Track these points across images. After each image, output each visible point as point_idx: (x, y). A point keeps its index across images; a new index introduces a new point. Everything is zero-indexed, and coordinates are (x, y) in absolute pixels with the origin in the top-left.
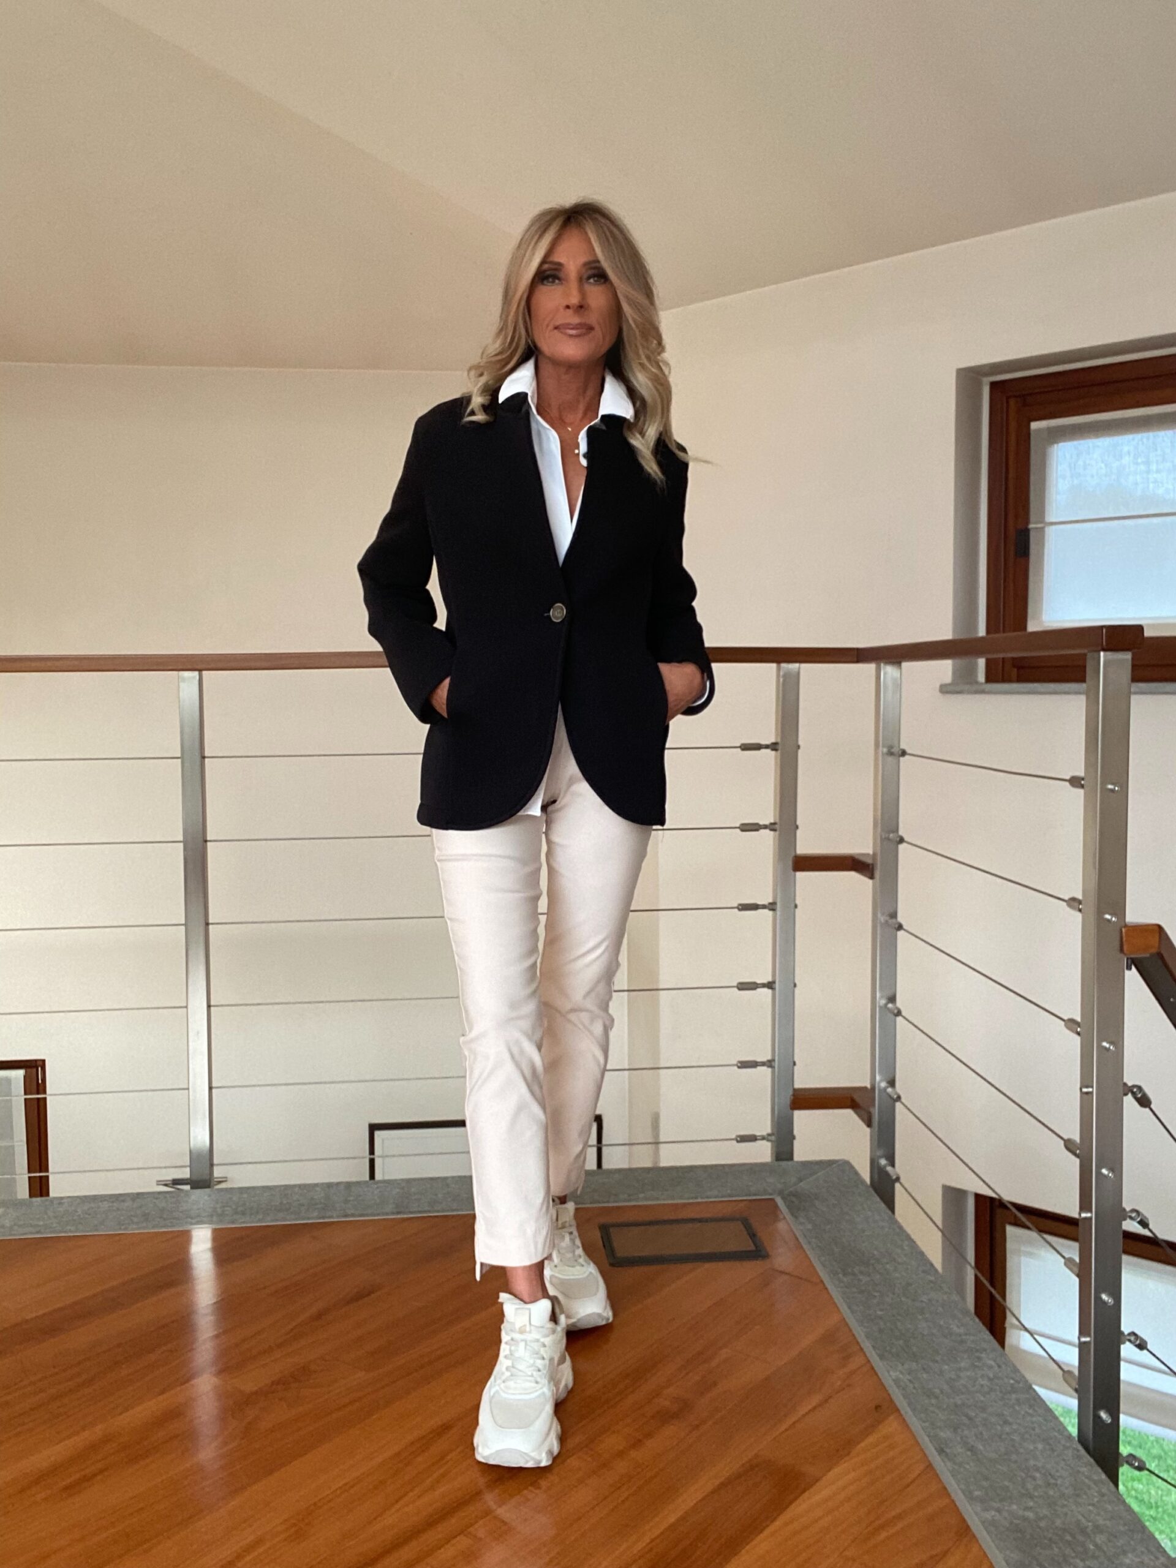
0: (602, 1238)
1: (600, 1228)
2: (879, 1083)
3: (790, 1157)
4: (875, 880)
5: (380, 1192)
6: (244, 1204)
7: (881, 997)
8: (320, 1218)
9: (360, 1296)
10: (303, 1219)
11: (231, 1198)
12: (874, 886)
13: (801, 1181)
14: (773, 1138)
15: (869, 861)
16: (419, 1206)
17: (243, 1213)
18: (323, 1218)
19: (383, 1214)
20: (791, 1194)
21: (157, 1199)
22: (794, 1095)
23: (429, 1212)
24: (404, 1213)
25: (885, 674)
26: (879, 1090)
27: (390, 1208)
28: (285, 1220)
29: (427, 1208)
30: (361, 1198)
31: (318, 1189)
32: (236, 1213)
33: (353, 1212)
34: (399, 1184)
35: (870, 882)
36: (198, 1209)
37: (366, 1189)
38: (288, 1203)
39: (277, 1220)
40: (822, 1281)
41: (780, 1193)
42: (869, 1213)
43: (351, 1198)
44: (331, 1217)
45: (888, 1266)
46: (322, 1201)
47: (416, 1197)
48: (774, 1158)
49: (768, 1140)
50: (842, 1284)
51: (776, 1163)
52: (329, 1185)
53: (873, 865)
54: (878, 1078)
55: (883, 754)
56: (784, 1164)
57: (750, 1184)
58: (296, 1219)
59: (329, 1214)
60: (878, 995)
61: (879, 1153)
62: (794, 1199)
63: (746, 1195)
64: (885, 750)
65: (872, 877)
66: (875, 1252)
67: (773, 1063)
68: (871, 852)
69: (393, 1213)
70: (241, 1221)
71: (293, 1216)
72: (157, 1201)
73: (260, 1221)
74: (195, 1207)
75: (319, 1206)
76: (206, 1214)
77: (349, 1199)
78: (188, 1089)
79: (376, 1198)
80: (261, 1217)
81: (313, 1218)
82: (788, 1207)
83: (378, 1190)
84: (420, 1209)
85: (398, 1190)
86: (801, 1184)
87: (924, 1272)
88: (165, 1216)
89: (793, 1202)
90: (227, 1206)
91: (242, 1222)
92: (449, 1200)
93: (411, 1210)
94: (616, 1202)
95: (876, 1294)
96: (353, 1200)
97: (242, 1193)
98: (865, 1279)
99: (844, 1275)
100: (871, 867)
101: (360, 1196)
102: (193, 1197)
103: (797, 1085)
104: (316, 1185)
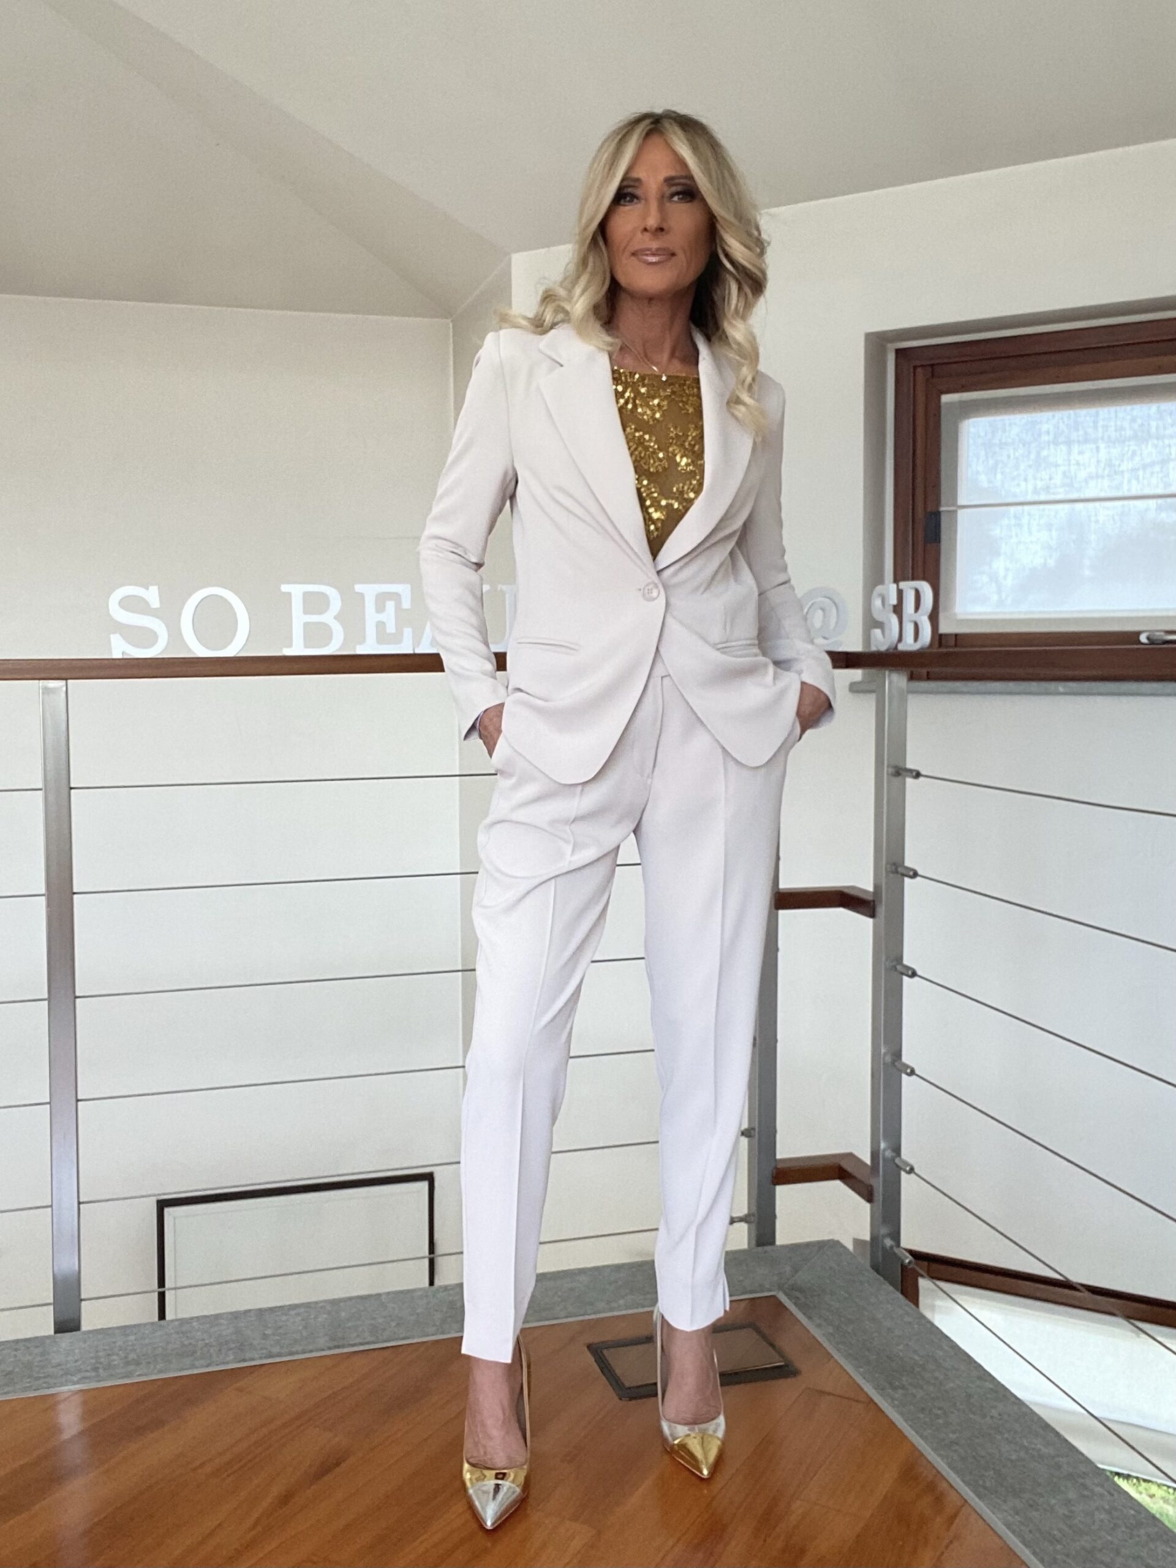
0: (596, 1361)
1: (589, 1347)
2: (884, 1150)
3: (772, 1241)
4: (877, 919)
5: (303, 1320)
6: (134, 1350)
7: (885, 1054)
8: (239, 1362)
9: (328, 1466)
10: (217, 1365)
11: (114, 1343)
12: (875, 926)
13: (797, 1271)
14: (752, 1219)
15: (870, 898)
16: (358, 1336)
17: (138, 1364)
18: (244, 1360)
19: (318, 1350)
20: (793, 1288)
21: (16, 1350)
22: (776, 1168)
23: (374, 1343)
24: (343, 1346)
25: (890, 683)
26: (884, 1159)
27: (322, 1341)
28: (193, 1366)
29: (369, 1339)
30: (281, 1331)
31: (222, 1321)
32: (128, 1363)
33: (276, 1350)
34: (322, 1307)
35: (870, 921)
36: (76, 1361)
37: (284, 1318)
38: (190, 1344)
39: (182, 1369)
40: (872, 1400)
41: (780, 1287)
42: (889, 1306)
43: (268, 1332)
44: (253, 1359)
45: (937, 1374)
46: (234, 1337)
47: (350, 1324)
48: (754, 1242)
49: (746, 1222)
50: (896, 1403)
51: (760, 1249)
52: (236, 1316)
53: (874, 901)
54: (883, 1145)
55: (888, 774)
56: (768, 1248)
57: (741, 1278)
58: (207, 1366)
59: (248, 1355)
60: (883, 1051)
61: (884, 1230)
62: (798, 1294)
63: (743, 1293)
64: (891, 770)
65: (872, 915)
66: (917, 1358)
67: (752, 1132)
68: (870, 888)
69: (330, 1348)
70: (137, 1373)
71: (202, 1362)
72: (18, 1353)
73: (160, 1371)
74: (70, 1358)
75: (233, 1346)
76: (89, 1368)
77: (266, 1332)
78: (51, 1206)
79: (301, 1328)
80: (158, 1367)
81: (228, 1363)
82: (796, 1304)
83: (300, 1318)
84: (361, 1341)
85: (325, 1316)
86: (800, 1273)
87: (980, 1378)
88: (35, 1375)
89: (798, 1298)
90: (114, 1355)
91: (139, 1375)
92: (393, 1324)
93: (351, 1343)
94: (594, 1313)
95: (939, 1412)
96: (274, 1334)
97: (127, 1335)
98: (920, 1394)
99: (895, 1388)
100: (872, 903)
101: (280, 1327)
102: (63, 1345)
103: (779, 1156)
104: (217, 1316)
